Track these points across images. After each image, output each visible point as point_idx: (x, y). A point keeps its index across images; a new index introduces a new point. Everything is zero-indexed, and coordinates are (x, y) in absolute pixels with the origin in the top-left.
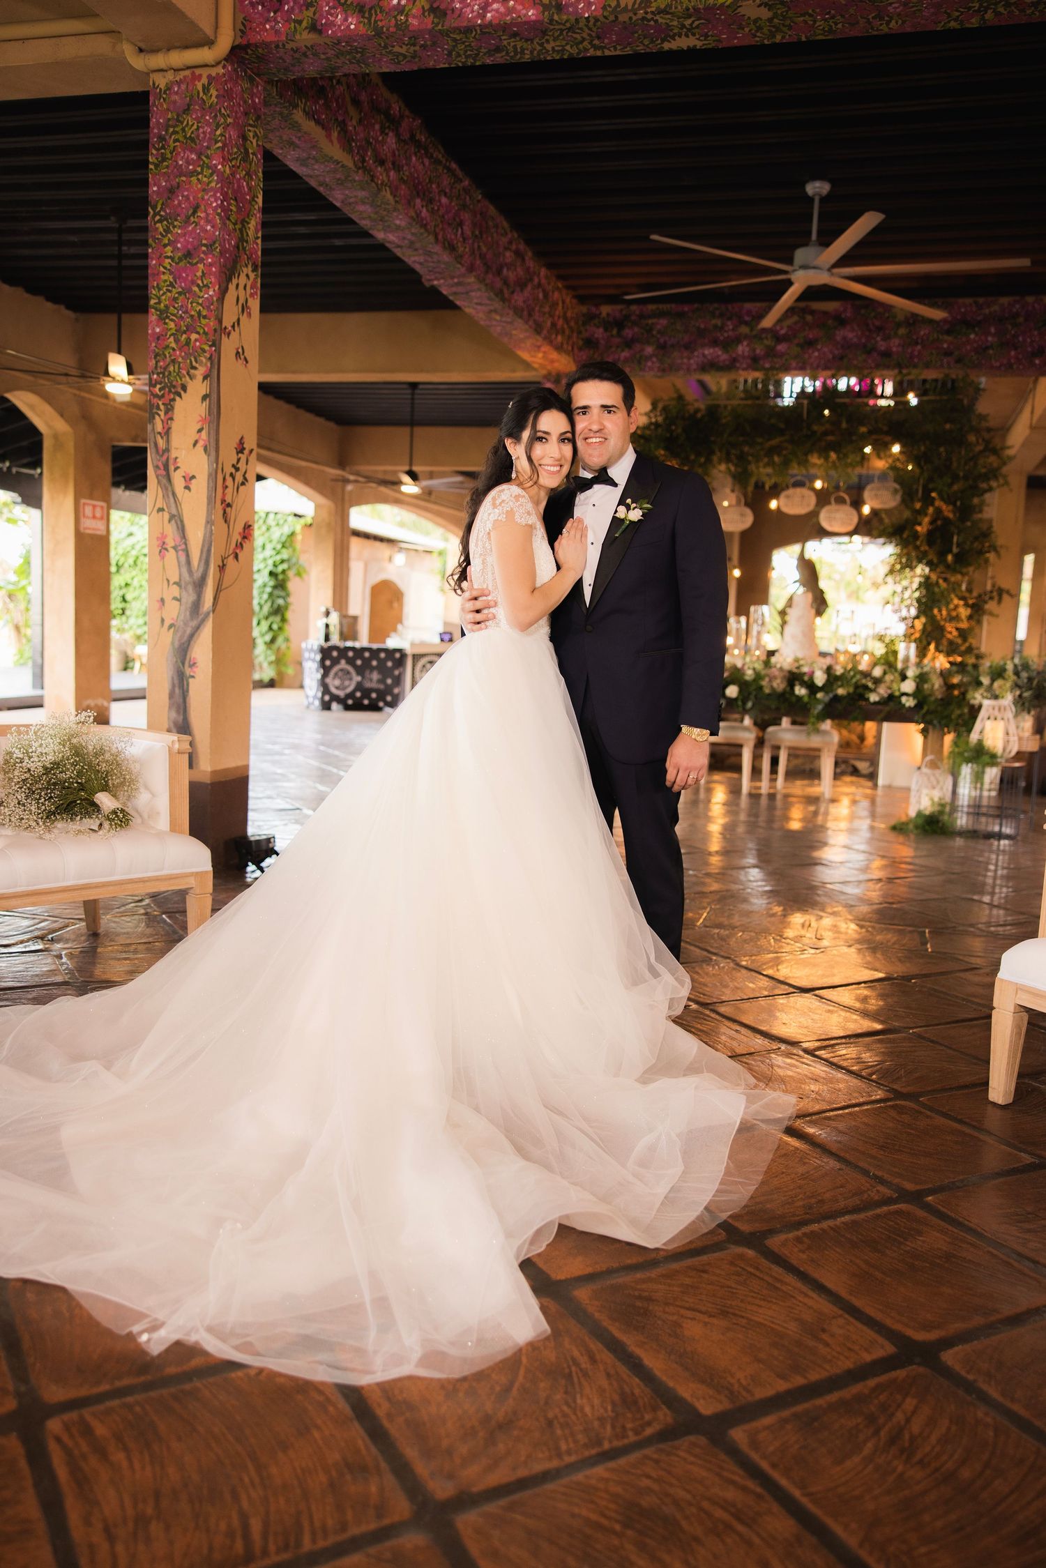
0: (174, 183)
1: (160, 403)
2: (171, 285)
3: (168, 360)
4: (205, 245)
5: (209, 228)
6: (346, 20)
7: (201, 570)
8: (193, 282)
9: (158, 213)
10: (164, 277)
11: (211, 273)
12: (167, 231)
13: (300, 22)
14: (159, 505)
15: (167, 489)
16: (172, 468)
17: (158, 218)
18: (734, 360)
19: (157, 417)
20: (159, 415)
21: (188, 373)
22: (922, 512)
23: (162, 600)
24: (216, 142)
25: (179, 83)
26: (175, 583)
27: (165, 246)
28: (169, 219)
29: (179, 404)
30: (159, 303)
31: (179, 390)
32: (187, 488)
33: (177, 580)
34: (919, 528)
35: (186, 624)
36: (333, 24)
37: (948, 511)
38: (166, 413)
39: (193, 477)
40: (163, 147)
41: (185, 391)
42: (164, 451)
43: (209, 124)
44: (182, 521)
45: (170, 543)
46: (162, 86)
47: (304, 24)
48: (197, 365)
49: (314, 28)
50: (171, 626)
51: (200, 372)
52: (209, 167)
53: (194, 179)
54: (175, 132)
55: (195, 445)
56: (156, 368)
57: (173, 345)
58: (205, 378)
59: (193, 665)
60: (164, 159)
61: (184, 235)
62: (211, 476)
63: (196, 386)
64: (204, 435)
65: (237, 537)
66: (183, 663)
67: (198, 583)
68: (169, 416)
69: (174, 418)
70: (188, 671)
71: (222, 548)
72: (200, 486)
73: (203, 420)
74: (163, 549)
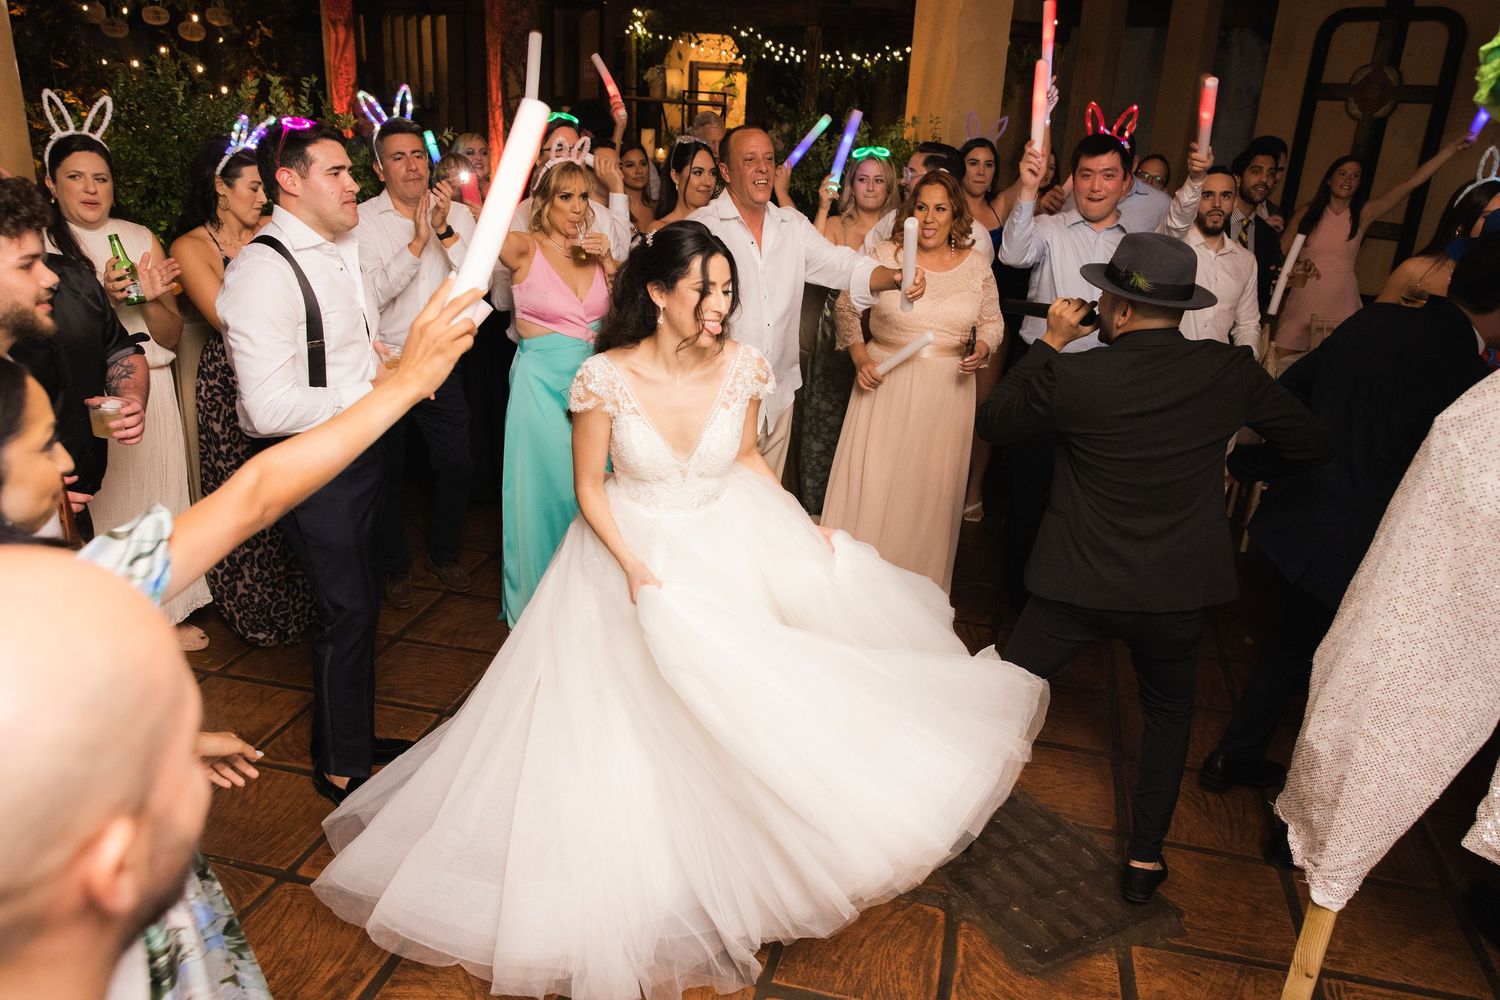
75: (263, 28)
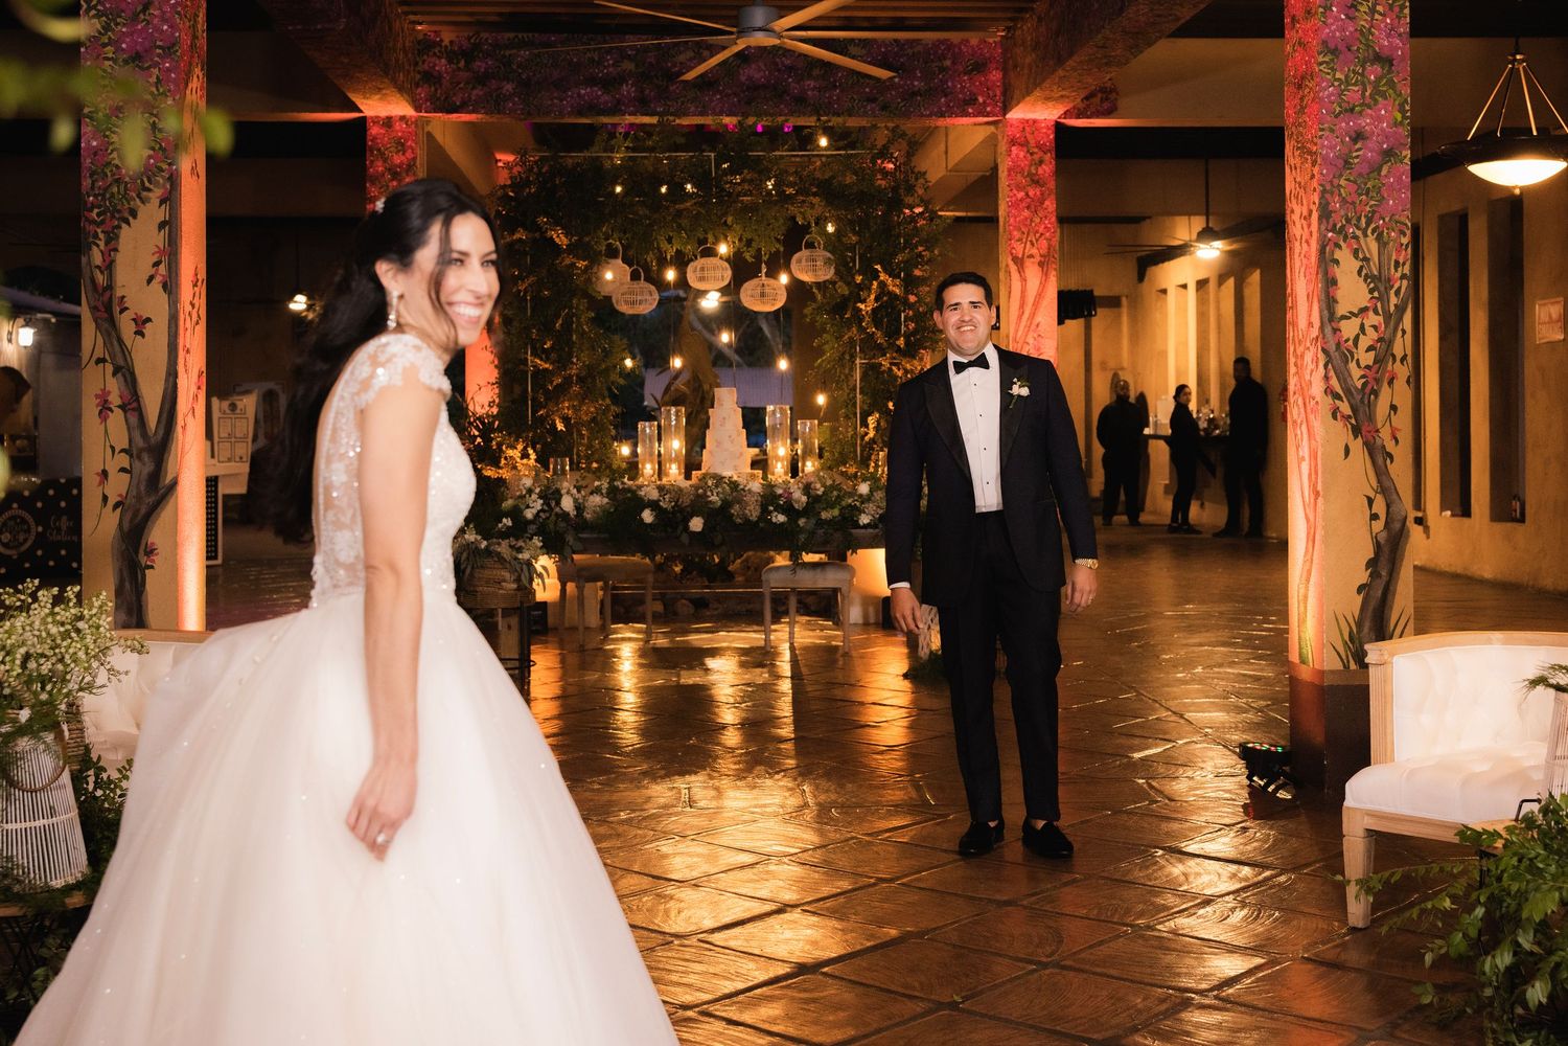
1: (99, 231)
3: (110, 179)
4: (160, 47)
5: (165, 27)
7: (161, 432)
9: (95, 7)
11: (168, 79)
12: (107, 28)
14: (99, 353)
15: (109, 335)
16: (116, 309)
17: (93, 13)
18: (619, 102)
19: (95, 248)
20: (98, 246)
21: (139, 196)
22: (865, 287)
23: (105, 474)
26: (122, 451)
27: (105, 45)
28: (111, 16)
29: (126, 233)
30: (97, 111)
31: (126, 215)
32: (140, 333)
33: (127, 447)
34: (862, 306)
35: (139, 498)
37: (894, 287)
38: (107, 243)
39: (149, 320)
41: (135, 217)
42: (105, 289)
44: (133, 374)
45: (115, 400)
48: (151, 187)
50: (116, 507)
51: (156, 195)
55: (150, 280)
56: (92, 188)
57: (117, 161)
58: (163, 202)
59: (150, 552)
61: (131, 34)
62: (174, 319)
63: (151, 212)
64: (162, 269)
65: (193, 389)
66: (137, 553)
67: (154, 448)
68: (111, 246)
69: (119, 249)
70: (143, 560)
71: (183, 405)
72: (157, 331)
73: (161, 252)
74: (105, 409)
75: (883, 276)
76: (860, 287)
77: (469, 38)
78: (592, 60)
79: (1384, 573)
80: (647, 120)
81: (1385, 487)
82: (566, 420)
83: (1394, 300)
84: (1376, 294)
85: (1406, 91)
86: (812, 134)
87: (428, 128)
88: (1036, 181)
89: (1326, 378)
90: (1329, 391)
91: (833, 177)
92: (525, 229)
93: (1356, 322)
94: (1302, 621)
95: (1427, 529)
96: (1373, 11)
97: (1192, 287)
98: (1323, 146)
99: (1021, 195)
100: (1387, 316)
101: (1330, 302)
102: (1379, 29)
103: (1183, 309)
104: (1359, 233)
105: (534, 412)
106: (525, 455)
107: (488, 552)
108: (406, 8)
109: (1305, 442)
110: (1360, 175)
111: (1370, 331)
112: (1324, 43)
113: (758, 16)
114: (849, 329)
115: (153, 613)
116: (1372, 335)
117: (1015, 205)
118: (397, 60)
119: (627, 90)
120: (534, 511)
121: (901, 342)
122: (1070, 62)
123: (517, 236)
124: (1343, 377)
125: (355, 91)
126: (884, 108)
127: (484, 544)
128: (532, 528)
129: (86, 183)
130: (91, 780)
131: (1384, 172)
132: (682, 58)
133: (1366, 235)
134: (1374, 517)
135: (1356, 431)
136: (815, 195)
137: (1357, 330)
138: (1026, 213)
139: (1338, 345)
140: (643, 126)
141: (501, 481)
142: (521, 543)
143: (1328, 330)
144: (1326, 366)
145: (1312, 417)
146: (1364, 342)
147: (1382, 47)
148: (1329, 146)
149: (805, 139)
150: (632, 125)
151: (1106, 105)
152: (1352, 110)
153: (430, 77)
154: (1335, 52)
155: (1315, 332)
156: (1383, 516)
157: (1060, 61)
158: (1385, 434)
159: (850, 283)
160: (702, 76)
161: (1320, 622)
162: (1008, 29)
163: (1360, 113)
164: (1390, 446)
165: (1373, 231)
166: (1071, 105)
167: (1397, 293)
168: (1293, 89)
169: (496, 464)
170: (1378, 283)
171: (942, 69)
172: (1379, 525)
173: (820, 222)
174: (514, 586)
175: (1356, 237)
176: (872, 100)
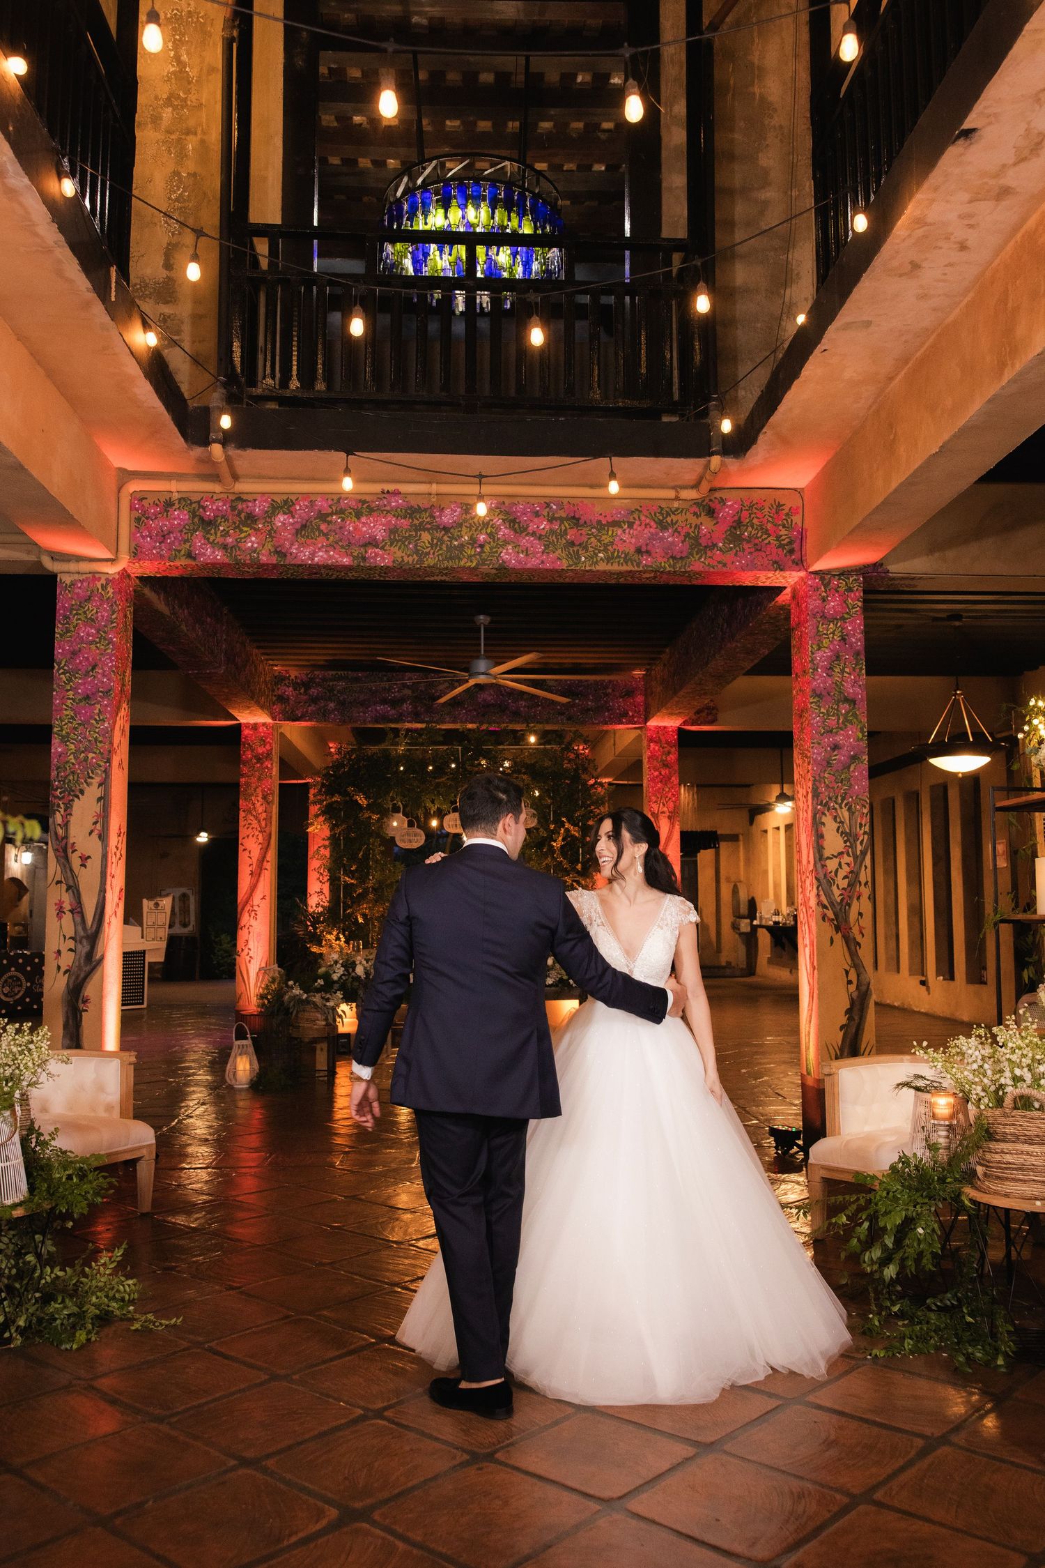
0: (77, 648)
1: (61, 803)
2: (72, 718)
3: (68, 771)
4: (101, 692)
5: (105, 680)
6: (214, 552)
7: (95, 926)
8: (92, 717)
9: (62, 668)
10: (68, 713)
11: (106, 712)
12: (70, 680)
13: (179, 551)
14: (58, 877)
15: (65, 866)
16: (70, 851)
17: (61, 671)
18: (401, 714)
19: (57, 813)
20: (59, 812)
21: (85, 781)
22: (556, 832)
23: (59, 952)
24: (112, 623)
25: (82, 581)
26: (70, 938)
27: (68, 691)
28: (72, 674)
29: (77, 804)
30: (62, 730)
31: (78, 793)
32: (83, 865)
33: (73, 935)
34: (555, 844)
35: (80, 967)
36: (204, 554)
37: (575, 831)
38: (65, 810)
39: (89, 857)
40: (67, 623)
41: (83, 794)
42: (63, 838)
43: (105, 610)
44: (78, 891)
45: (67, 906)
46: (68, 582)
47: (182, 553)
48: (93, 776)
49: (189, 555)
50: (65, 972)
51: (96, 780)
52: (105, 639)
53: (93, 647)
54: (77, 614)
55: (90, 834)
56: (57, 777)
57: (73, 761)
58: (100, 785)
59: (85, 1001)
60: (68, 631)
61: (84, 684)
62: (105, 857)
63: (93, 791)
64: (99, 826)
65: (116, 899)
66: (77, 1001)
67: (92, 937)
68: (68, 811)
69: (73, 813)
70: (81, 1006)
71: (109, 909)
72: (95, 864)
73: (98, 816)
74: (60, 912)
75: (567, 825)
76: (553, 832)
77: (307, 675)
78: (384, 689)
79: (856, 1018)
80: (419, 726)
81: (857, 964)
82: (364, 916)
83: (859, 848)
84: (848, 844)
85: (864, 720)
86: (523, 735)
87: (282, 730)
88: (666, 765)
89: (818, 895)
90: (820, 903)
91: (536, 762)
92: (340, 794)
93: (836, 861)
94: (807, 1048)
95: (928, 989)
96: (843, 671)
97: (782, 830)
98: (814, 753)
99: (656, 773)
100: (855, 857)
101: (819, 848)
102: (847, 682)
103: (777, 843)
104: (837, 806)
105: (344, 911)
106: (338, 939)
107: (307, 1001)
108: (267, 657)
109: (807, 936)
110: (837, 771)
111: (845, 866)
112: (814, 690)
113: (482, 665)
114: (546, 858)
115: (85, 1040)
116: (846, 869)
117: (653, 780)
118: (260, 690)
119: (406, 707)
120: (339, 975)
121: (579, 867)
122: (681, 693)
123: (334, 799)
124: (829, 895)
125: (233, 708)
126: (569, 719)
127: (305, 996)
128: (336, 986)
129: (54, 774)
130: (34, 1141)
131: (852, 769)
132: (441, 687)
133: (841, 808)
134: (850, 982)
135: (837, 929)
136: (524, 773)
137: (837, 866)
138: (660, 785)
139: (825, 875)
140: (416, 730)
141: (321, 955)
142: (328, 996)
143: (819, 866)
144: (818, 888)
145: (810, 919)
146: (841, 874)
147: (849, 693)
148: (817, 753)
149: (519, 738)
150: (408, 730)
151: (710, 718)
152: (831, 731)
153: (282, 699)
154: (820, 696)
155: (811, 867)
156: (855, 982)
157: (675, 693)
158: (855, 931)
159: (547, 829)
160: (454, 698)
161: (818, 1049)
162: (647, 670)
163: (836, 733)
164: (859, 938)
165: (846, 805)
166: (687, 718)
167: (861, 843)
168: (797, 718)
169: (320, 945)
170: (849, 837)
171: (607, 695)
172: (853, 988)
173: (529, 789)
174: (324, 1023)
175: (835, 809)
176: (562, 714)
